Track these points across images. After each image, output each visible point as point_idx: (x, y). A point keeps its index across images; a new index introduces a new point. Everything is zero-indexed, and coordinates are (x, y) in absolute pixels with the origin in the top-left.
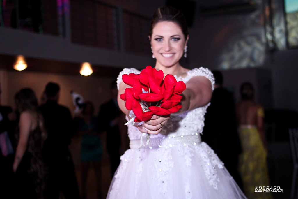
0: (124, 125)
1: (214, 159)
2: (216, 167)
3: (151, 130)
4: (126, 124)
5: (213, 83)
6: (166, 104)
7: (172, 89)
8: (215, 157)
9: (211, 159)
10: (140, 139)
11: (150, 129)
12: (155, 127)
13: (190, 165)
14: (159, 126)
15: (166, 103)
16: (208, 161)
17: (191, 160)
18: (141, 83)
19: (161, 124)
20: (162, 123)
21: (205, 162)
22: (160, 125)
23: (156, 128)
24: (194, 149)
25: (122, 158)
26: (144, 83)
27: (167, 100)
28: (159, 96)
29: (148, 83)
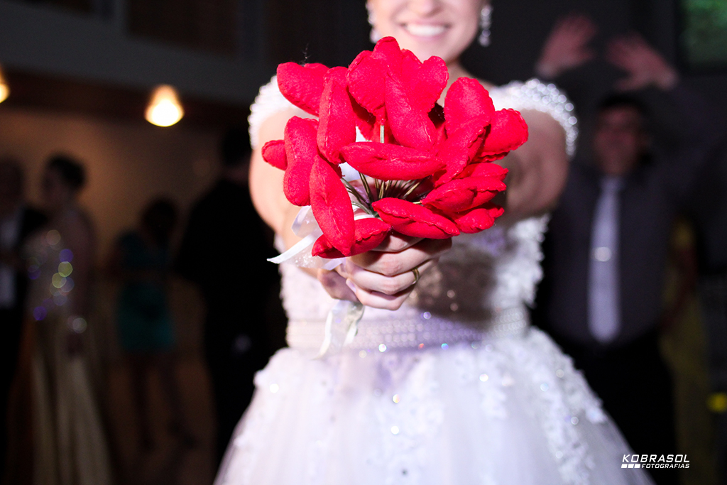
0: (270, 262)
1: (573, 391)
2: (582, 419)
3: (371, 292)
4: (274, 260)
5: (571, 136)
6: (453, 193)
7: (480, 136)
8: (577, 381)
9: (563, 389)
10: (324, 320)
11: (368, 286)
12: (391, 284)
13: (502, 413)
14: (406, 279)
15: (448, 190)
16: (556, 398)
17: (502, 397)
18: (353, 101)
19: (415, 274)
20: (421, 269)
21: (548, 402)
22: (411, 275)
23: (395, 286)
24: (510, 357)
25: (261, 379)
26: (364, 104)
27: (453, 179)
28: (426, 160)
29: (384, 105)
